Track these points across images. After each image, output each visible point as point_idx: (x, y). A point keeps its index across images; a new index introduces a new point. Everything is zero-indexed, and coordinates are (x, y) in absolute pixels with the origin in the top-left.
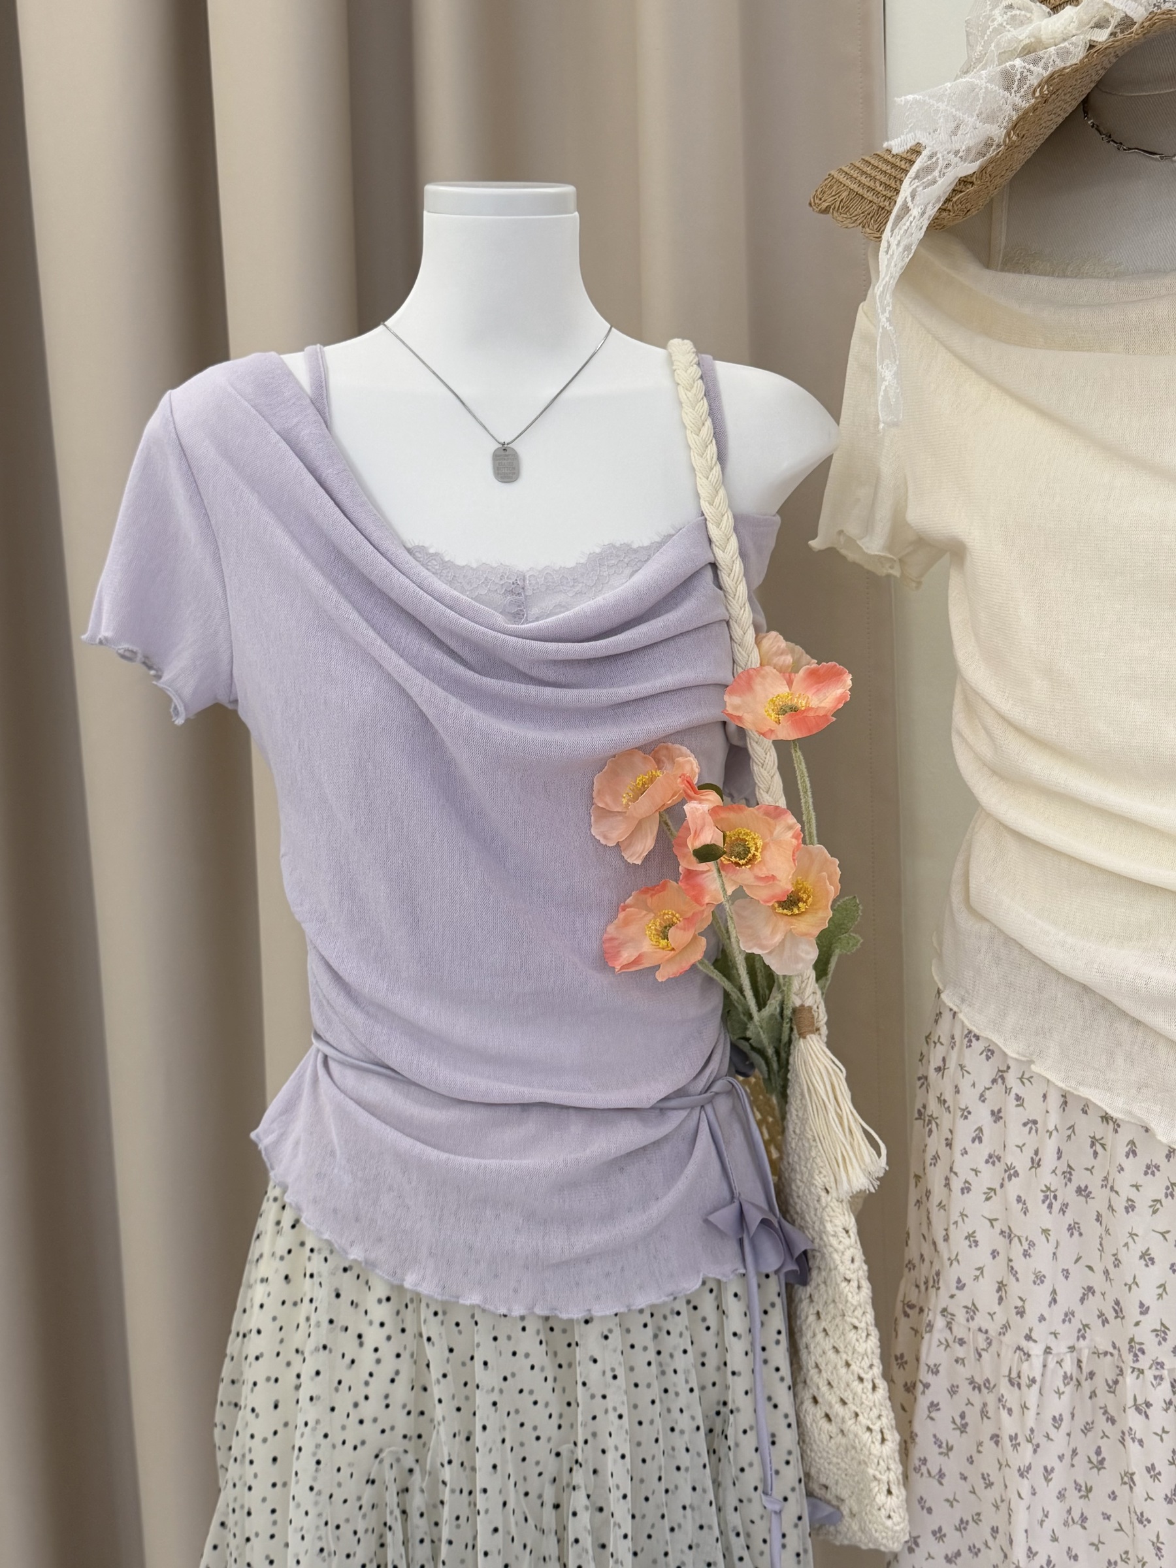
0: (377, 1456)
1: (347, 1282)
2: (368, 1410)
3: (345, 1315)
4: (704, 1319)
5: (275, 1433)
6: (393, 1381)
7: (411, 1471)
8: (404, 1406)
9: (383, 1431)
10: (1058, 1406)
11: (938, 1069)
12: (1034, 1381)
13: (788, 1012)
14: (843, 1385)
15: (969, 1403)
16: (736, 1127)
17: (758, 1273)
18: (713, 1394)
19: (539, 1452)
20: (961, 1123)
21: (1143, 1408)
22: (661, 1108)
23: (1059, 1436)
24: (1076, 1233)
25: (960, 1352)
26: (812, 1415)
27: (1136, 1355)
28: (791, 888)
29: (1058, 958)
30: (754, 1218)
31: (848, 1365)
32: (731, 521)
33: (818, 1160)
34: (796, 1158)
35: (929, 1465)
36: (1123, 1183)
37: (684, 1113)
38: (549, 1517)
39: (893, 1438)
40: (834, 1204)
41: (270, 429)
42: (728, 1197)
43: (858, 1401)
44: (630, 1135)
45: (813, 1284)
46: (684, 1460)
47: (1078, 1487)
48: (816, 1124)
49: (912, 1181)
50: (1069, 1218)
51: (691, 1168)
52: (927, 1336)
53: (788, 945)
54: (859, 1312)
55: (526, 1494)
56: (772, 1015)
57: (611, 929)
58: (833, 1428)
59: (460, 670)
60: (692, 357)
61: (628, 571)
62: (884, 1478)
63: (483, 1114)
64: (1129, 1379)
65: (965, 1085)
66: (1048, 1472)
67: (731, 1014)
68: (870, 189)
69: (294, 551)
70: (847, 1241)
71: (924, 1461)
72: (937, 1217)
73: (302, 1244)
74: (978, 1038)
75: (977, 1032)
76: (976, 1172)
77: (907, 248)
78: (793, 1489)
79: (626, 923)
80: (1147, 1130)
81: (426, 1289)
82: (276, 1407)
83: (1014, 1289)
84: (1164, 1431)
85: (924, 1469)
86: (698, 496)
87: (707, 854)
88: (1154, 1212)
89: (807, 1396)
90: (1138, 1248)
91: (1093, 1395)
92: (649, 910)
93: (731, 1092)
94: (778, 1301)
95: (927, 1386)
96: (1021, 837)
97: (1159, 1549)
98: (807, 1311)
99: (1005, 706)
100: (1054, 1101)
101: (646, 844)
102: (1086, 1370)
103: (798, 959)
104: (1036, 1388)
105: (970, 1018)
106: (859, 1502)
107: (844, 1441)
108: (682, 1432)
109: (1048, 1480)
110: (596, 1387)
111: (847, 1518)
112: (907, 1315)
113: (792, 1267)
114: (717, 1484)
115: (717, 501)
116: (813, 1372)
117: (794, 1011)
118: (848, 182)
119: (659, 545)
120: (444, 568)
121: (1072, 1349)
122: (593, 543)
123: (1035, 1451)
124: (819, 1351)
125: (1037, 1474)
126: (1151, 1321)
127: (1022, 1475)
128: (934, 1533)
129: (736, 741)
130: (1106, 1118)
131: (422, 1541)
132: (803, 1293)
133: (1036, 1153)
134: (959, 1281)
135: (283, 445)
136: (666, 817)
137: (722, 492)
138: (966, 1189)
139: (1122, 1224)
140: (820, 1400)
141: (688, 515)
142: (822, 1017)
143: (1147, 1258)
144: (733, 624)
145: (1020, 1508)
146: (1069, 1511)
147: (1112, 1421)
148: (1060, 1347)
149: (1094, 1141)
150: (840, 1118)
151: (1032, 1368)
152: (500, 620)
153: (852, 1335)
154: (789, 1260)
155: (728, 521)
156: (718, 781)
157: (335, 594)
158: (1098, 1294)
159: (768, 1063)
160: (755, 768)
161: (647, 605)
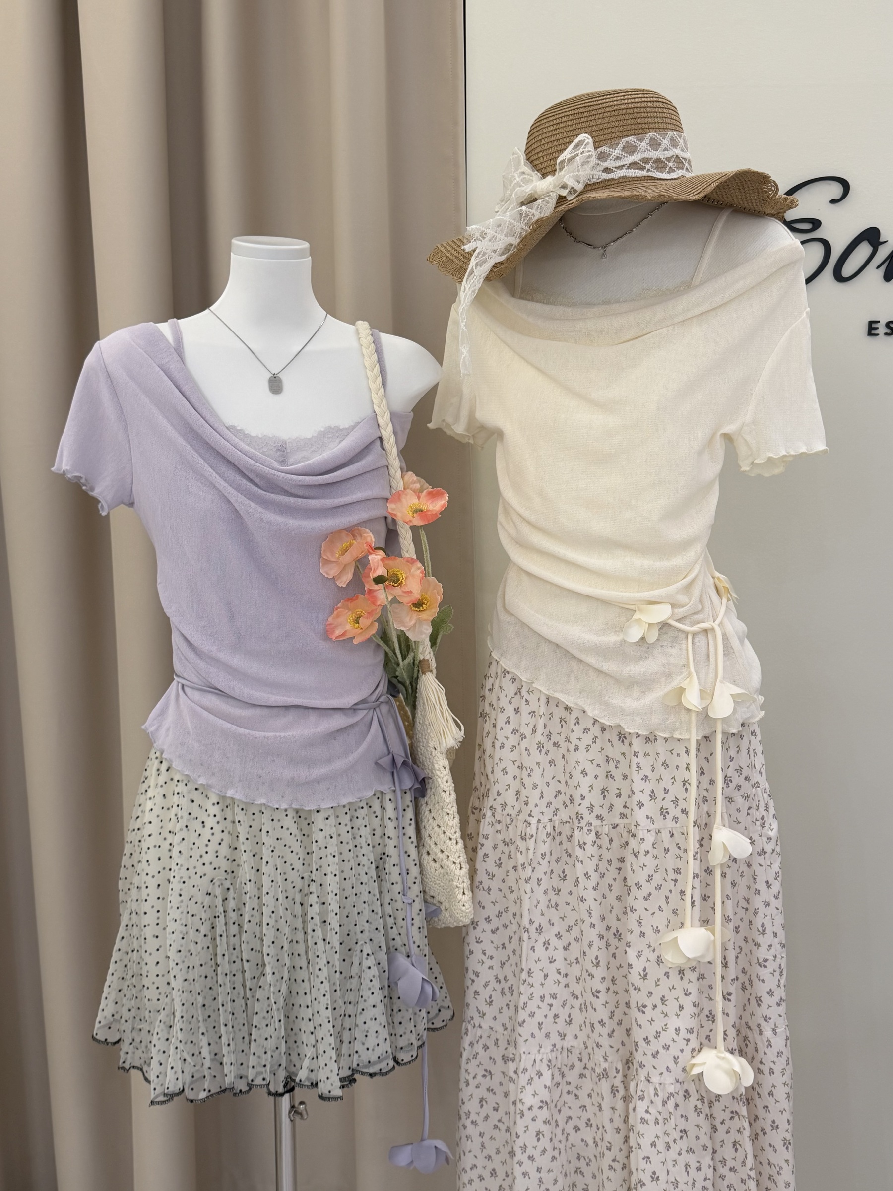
0: (212, 881)
1: (196, 795)
2: (207, 859)
3: (196, 812)
4: (374, 813)
5: (159, 872)
6: (220, 844)
7: (228, 889)
8: (225, 857)
9: (215, 869)
10: (544, 848)
11: (490, 690)
12: (532, 836)
13: (417, 662)
14: (442, 843)
15: (503, 852)
16: (391, 720)
17: (401, 790)
18: (379, 849)
19: (293, 876)
20: (500, 715)
21: (582, 846)
22: (354, 709)
23: (544, 863)
24: (553, 765)
25: (498, 827)
26: (427, 860)
27: (579, 820)
28: (419, 597)
29: (545, 631)
30: (399, 761)
31: (444, 833)
32: (389, 415)
33: (431, 734)
34: (420, 736)
35: (483, 885)
36: (573, 739)
37: (365, 712)
38: (298, 909)
39: (466, 867)
40: (439, 755)
41: (154, 365)
42: (387, 753)
43: (449, 850)
44: (339, 721)
45: (428, 796)
46: (364, 879)
47: (554, 890)
48: (430, 717)
49: (477, 747)
50: (549, 758)
51: (369, 738)
52: (483, 821)
53: (417, 626)
54: (450, 807)
55: (287, 897)
56: (409, 664)
57: (330, 619)
58: (437, 865)
59: (256, 489)
60: (368, 331)
61: (338, 441)
62: (461, 886)
63: (266, 711)
64: (577, 832)
65: (502, 696)
66: (539, 880)
67: (389, 664)
68: (456, 257)
69: (170, 428)
70: (445, 772)
71: (481, 883)
72: (488, 762)
73: (172, 779)
74: (508, 673)
75: (507, 669)
76: (507, 738)
77: (474, 291)
78: (417, 896)
79: (338, 616)
80: (584, 712)
81: (237, 797)
82: (159, 859)
83: (524, 793)
84: (592, 856)
85: (481, 886)
86: (372, 403)
87: (379, 580)
88: (587, 751)
89: (424, 851)
90: (580, 768)
91: (561, 843)
92: (349, 610)
93: (388, 702)
94: (410, 804)
95: (482, 845)
96: (529, 574)
97: (590, 913)
98: (424, 810)
99: (522, 511)
100: (543, 700)
101: (348, 576)
102: (557, 831)
103: (422, 633)
104: (533, 839)
105: (505, 663)
106: (449, 901)
107: (442, 871)
108: (364, 866)
109: (539, 885)
110: (321, 843)
111: (444, 911)
112: (473, 813)
113: (417, 786)
114: (380, 893)
115: (382, 406)
116: (427, 839)
117: (420, 661)
118: (446, 252)
119: (353, 428)
120: (245, 436)
121: (551, 820)
122: (320, 426)
123: (533, 871)
124: (431, 828)
125: (534, 881)
126: (586, 804)
127: (527, 882)
128: (486, 919)
129: (391, 527)
130: (567, 708)
131: (234, 923)
132: (422, 801)
133: (535, 726)
134: (498, 792)
135: (162, 373)
136: (358, 563)
137: (384, 402)
138: (502, 747)
139: (573, 757)
140: (430, 852)
141: (369, 412)
142: (433, 665)
143: (584, 773)
144: (390, 467)
145: (526, 898)
146: (550, 901)
147: (570, 855)
148: (545, 819)
149: (561, 719)
150: (442, 713)
151: (532, 830)
152: (276, 465)
153: (446, 818)
154: (416, 783)
155: (387, 416)
156: (382, 545)
157: (191, 450)
158: (563, 794)
159: (406, 690)
160: (401, 540)
161: (348, 458)
